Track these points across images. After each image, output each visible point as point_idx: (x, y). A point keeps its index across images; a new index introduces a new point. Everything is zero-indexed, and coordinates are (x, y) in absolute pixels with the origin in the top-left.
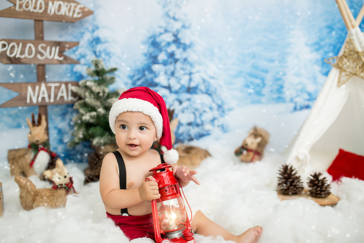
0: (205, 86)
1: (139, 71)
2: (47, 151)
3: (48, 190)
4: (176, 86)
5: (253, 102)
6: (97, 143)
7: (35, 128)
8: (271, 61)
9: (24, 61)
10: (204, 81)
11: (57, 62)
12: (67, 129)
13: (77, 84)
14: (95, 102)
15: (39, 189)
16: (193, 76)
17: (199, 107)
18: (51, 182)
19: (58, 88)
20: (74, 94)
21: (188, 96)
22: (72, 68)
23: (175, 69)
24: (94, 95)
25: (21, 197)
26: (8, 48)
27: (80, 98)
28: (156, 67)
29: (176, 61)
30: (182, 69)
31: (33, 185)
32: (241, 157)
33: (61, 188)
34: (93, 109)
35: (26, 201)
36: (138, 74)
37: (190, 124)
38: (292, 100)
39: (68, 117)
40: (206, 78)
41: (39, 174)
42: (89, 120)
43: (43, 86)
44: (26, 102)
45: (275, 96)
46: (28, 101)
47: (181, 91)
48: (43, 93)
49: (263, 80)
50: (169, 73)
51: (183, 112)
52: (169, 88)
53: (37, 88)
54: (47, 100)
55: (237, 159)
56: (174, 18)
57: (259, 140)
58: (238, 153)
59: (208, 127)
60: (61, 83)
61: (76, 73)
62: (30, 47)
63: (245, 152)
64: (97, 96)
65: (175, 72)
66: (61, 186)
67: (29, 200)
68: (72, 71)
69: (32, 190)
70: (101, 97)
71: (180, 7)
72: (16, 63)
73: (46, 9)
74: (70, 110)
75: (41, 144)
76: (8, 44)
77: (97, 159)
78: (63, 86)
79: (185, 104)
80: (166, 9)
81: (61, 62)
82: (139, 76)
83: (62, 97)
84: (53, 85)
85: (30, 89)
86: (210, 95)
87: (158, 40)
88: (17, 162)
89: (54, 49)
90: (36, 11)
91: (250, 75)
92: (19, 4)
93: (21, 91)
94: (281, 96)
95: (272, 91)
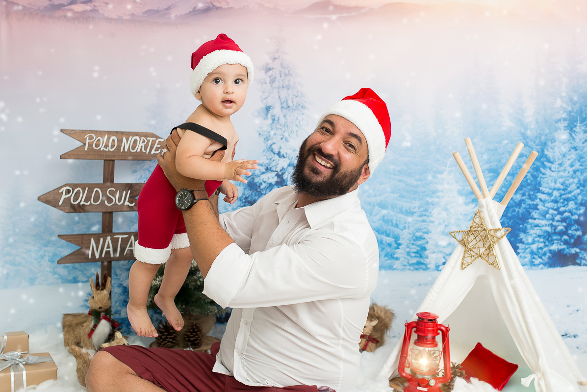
2: (109, 320)
7: (99, 292)
8: (410, 213)
9: (88, 208)
11: (129, 209)
19: (125, 241)
26: (72, 195)
43: (109, 238)
44: (87, 257)
45: (414, 261)
46: (90, 255)
48: (108, 247)
49: (397, 238)
53: (102, 240)
54: (112, 256)
56: (279, 154)
57: (375, 322)
60: (130, 234)
62: (97, 191)
71: (287, 140)
72: (80, 212)
73: (119, 147)
75: (103, 311)
76: (72, 189)
77: (166, 334)
78: (133, 238)
80: (270, 142)
81: (131, 209)
83: (130, 252)
84: (120, 237)
85: (93, 242)
87: (257, 180)
89: (124, 192)
90: (107, 150)
92: (89, 142)
93: (82, 244)
94: (422, 261)
95: (408, 253)
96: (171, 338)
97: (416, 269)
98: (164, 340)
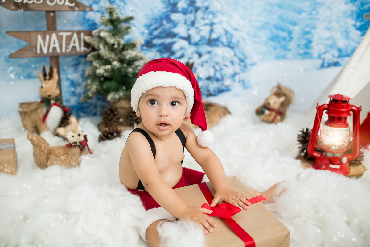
0: (227, 38)
1: (156, 19)
2: (59, 106)
3: (62, 147)
4: (196, 38)
5: (278, 57)
6: (112, 98)
7: (47, 81)
9: (32, 7)
10: (226, 32)
11: (69, 9)
12: (80, 80)
13: (90, 34)
14: (109, 54)
15: (53, 147)
16: (214, 27)
17: (219, 60)
18: (65, 139)
19: (69, 38)
20: (87, 45)
21: (209, 48)
22: (85, 15)
23: (196, 18)
24: (108, 47)
25: (35, 155)
27: (94, 49)
28: (175, 17)
29: (197, 9)
30: (203, 18)
31: (47, 142)
32: (263, 117)
33: (75, 146)
34: (107, 62)
35: (40, 159)
36: (155, 23)
37: (209, 78)
38: (319, 56)
39: (81, 68)
40: (229, 29)
41: (52, 130)
42: (104, 73)
43: (54, 36)
44: (36, 53)
45: (302, 51)
46: (38, 51)
47: (201, 43)
48: (54, 43)
49: (290, 33)
50: (189, 23)
51: (202, 65)
52: (188, 39)
53: (48, 37)
54: (58, 50)
55: (257, 118)
57: (282, 99)
58: (259, 112)
59: (227, 82)
60: (73, 32)
61: (89, 20)
63: (267, 112)
64: (111, 48)
65: (196, 21)
66: (75, 144)
67: (43, 159)
68: (84, 18)
69: (45, 148)
70: (116, 49)
74: (83, 60)
75: (53, 99)
77: (112, 115)
78: (75, 36)
79: (205, 57)
81: (72, 9)
82: (157, 25)
83: (74, 48)
84: (65, 34)
85: (40, 38)
86: (232, 48)
88: (30, 117)
91: (277, 27)
93: (30, 40)
94: (308, 51)
95: (298, 46)
96: (116, 119)
97: (304, 58)
98: (111, 120)
